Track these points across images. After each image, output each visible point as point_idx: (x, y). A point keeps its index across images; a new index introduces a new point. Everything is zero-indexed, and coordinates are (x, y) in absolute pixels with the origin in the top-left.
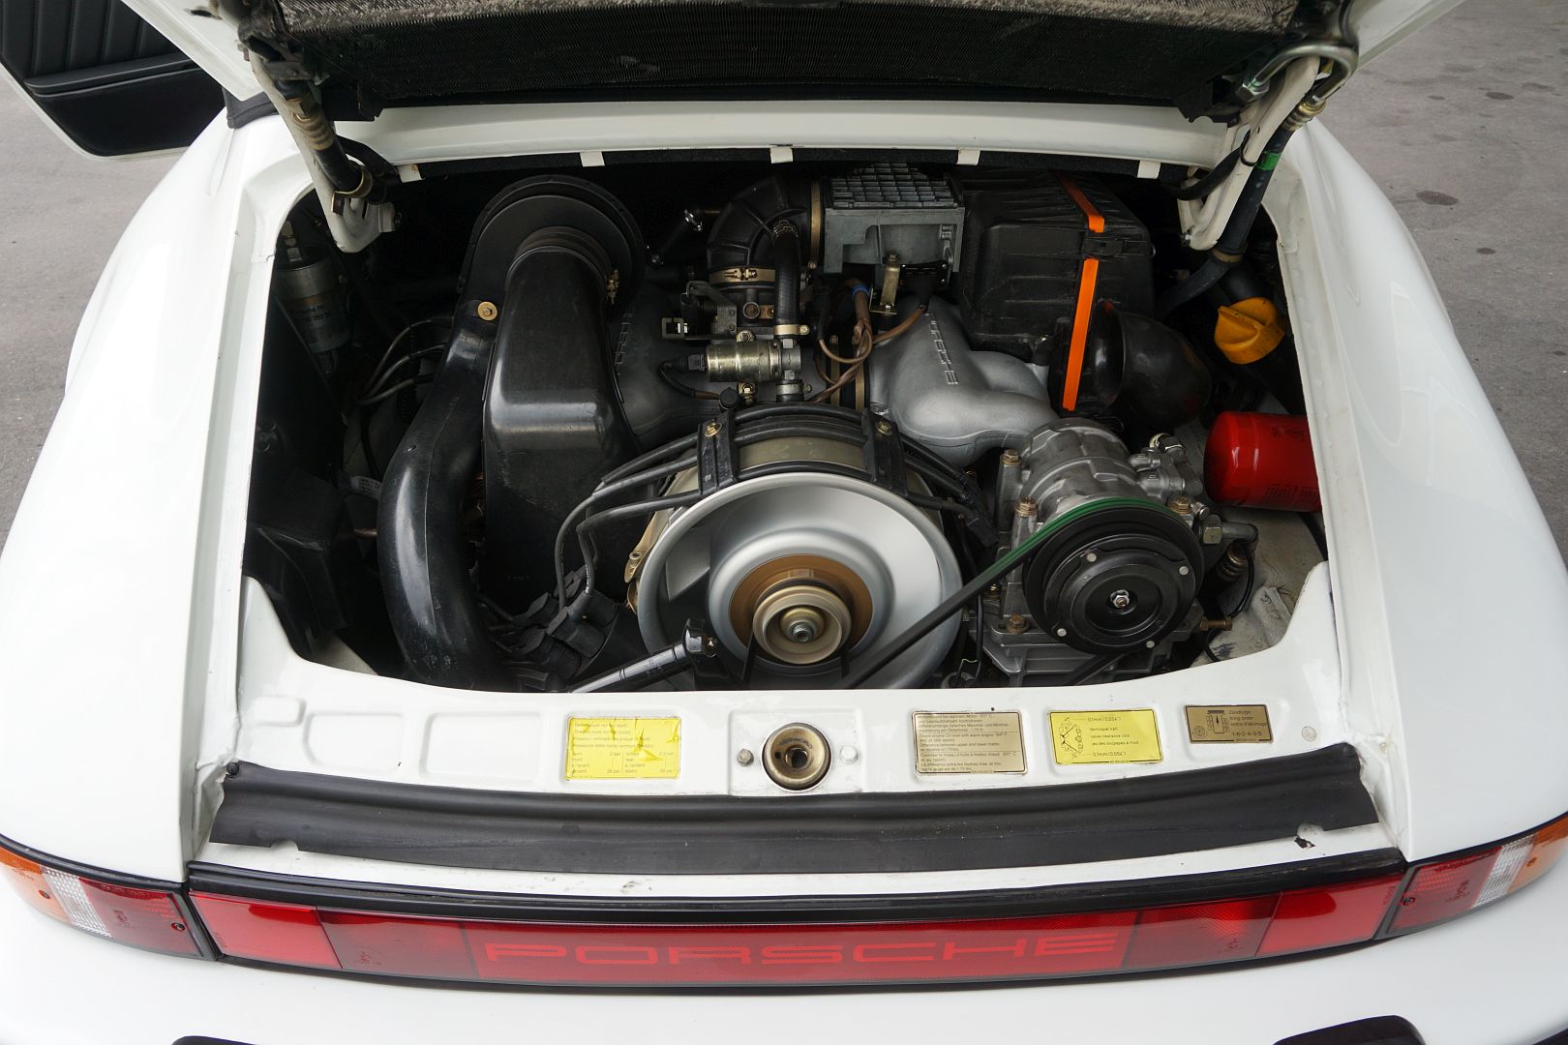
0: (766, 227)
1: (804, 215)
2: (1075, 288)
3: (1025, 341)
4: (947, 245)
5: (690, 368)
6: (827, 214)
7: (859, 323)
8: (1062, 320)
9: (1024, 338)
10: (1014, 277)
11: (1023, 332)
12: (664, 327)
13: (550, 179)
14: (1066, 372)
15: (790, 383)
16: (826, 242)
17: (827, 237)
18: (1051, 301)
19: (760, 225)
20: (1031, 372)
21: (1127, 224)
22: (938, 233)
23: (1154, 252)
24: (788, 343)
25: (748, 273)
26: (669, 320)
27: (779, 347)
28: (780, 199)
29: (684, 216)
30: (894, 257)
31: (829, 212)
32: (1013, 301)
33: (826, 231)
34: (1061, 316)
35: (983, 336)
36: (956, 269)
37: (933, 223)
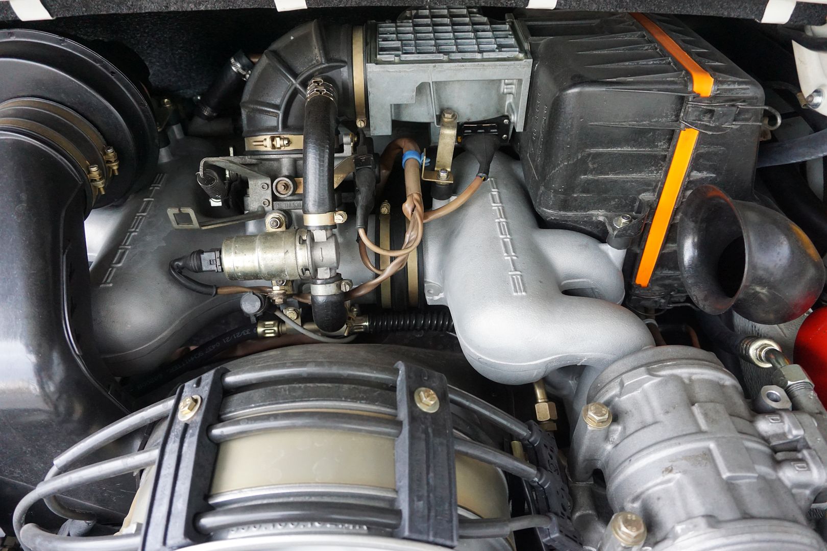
0: (298, 86)
1: (344, 71)
2: (664, 161)
3: (601, 219)
4: (509, 100)
5: (204, 269)
6: (369, 70)
7: (409, 200)
8: (646, 196)
9: (600, 215)
10: (593, 150)
11: (598, 209)
12: (172, 218)
13: (11, 34)
14: (643, 250)
15: (326, 282)
16: (370, 102)
17: (371, 97)
18: (634, 175)
19: (293, 84)
20: (605, 255)
21: (740, 83)
22: (499, 86)
23: (779, 121)
24: (320, 236)
25: (278, 143)
26: (176, 211)
27: (308, 242)
28: (316, 51)
29: (230, 64)
30: (450, 116)
31: (371, 67)
32: (590, 177)
33: (369, 89)
34: (645, 191)
35: (550, 213)
36: (520, 129)
37: (495, 78)
